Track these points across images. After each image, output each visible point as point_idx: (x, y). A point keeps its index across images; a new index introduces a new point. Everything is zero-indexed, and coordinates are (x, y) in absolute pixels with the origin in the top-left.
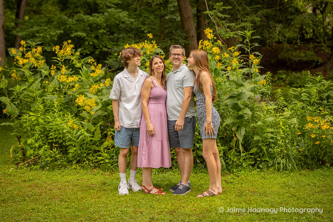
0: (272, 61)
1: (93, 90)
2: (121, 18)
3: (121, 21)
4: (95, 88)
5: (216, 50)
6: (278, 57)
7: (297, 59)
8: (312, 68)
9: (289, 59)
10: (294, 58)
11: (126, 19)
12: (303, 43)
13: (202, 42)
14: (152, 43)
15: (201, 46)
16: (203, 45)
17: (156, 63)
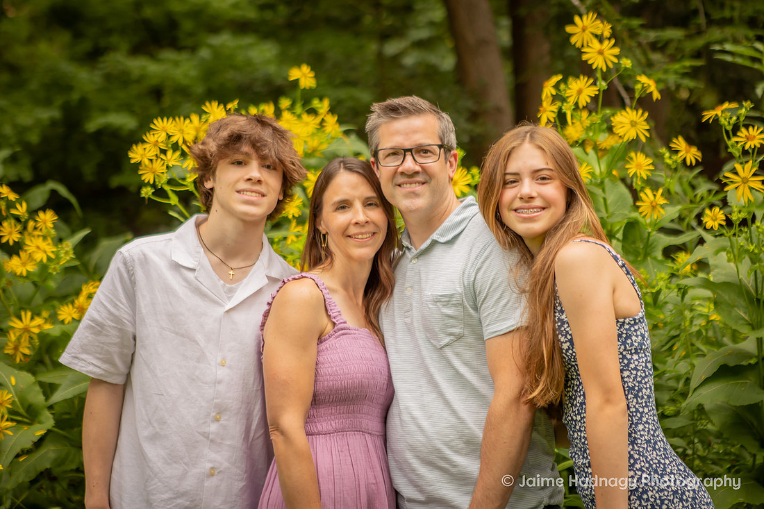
1: (19, 339)
4: (26, 330)
5: (633, 124)
13: (556, 86)
14: (313, 112)
15: (554, 108)
16: (564, 100)
17: (344, 205)
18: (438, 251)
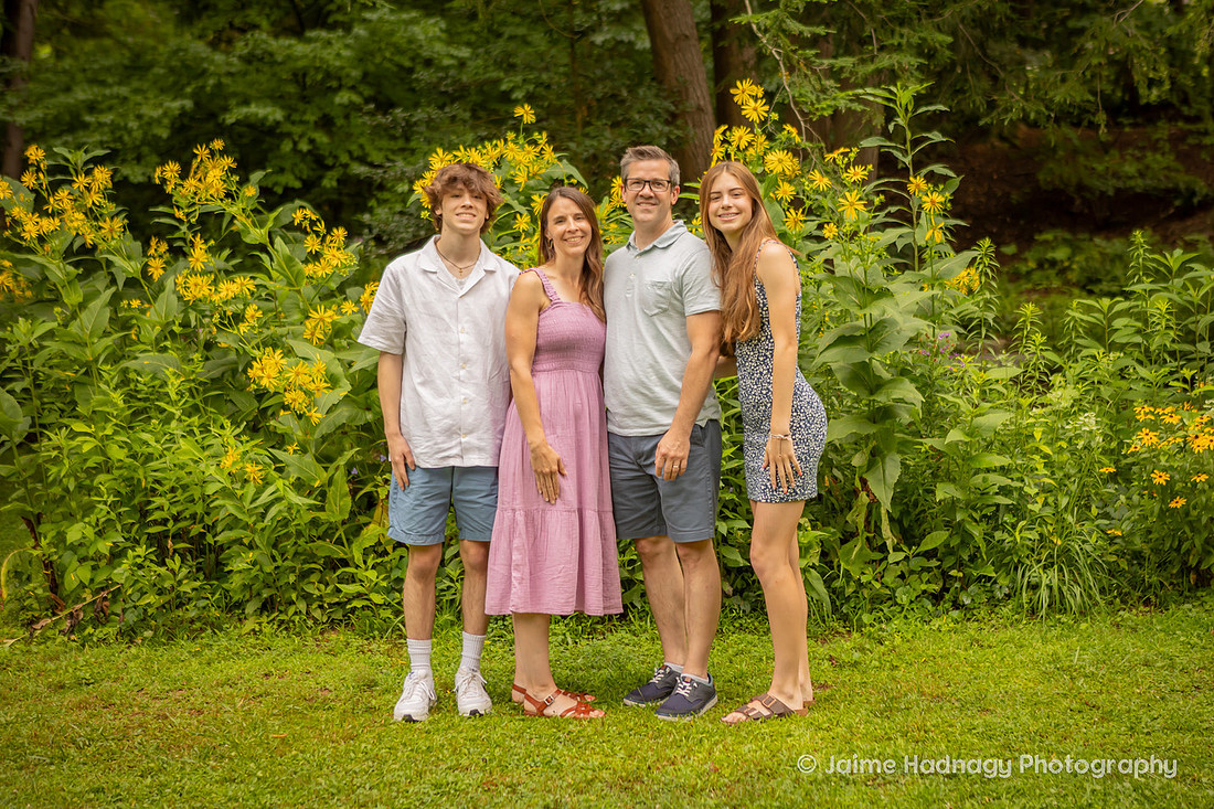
0: (1015, 197)
1: (315, 327)
2: (421, 46)
3: (418, 55)
4: (322, 320)
5: (780, 161)
6: (1038, 181)
7: (1110, 187)
8: (1171, 218)
9: (1081, 187)
10: (1096, 184)
11: (439, 47)
12: (1130, 124)
13: (724, 133)
14: (534, 143)
15: (723, 150)
16: (730, 143)
17: (561, 220)
18: (656, 253)
